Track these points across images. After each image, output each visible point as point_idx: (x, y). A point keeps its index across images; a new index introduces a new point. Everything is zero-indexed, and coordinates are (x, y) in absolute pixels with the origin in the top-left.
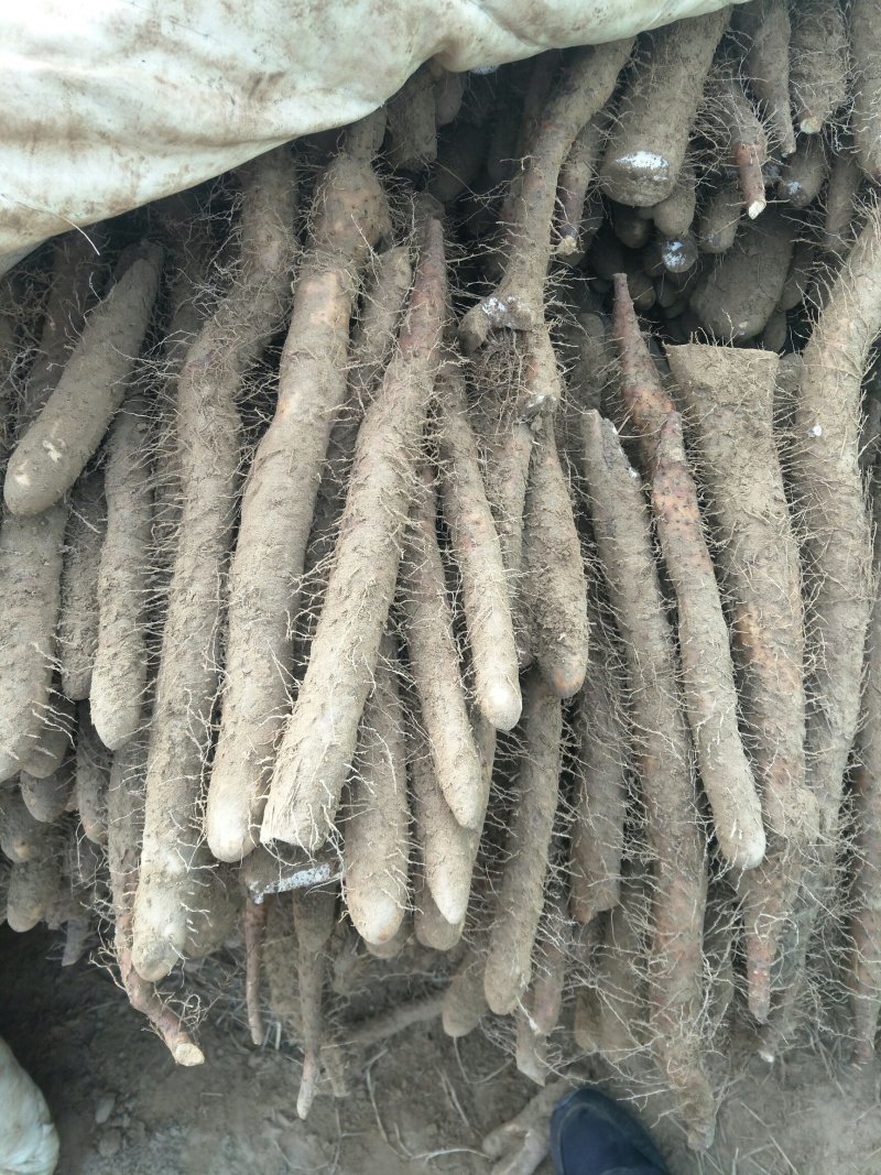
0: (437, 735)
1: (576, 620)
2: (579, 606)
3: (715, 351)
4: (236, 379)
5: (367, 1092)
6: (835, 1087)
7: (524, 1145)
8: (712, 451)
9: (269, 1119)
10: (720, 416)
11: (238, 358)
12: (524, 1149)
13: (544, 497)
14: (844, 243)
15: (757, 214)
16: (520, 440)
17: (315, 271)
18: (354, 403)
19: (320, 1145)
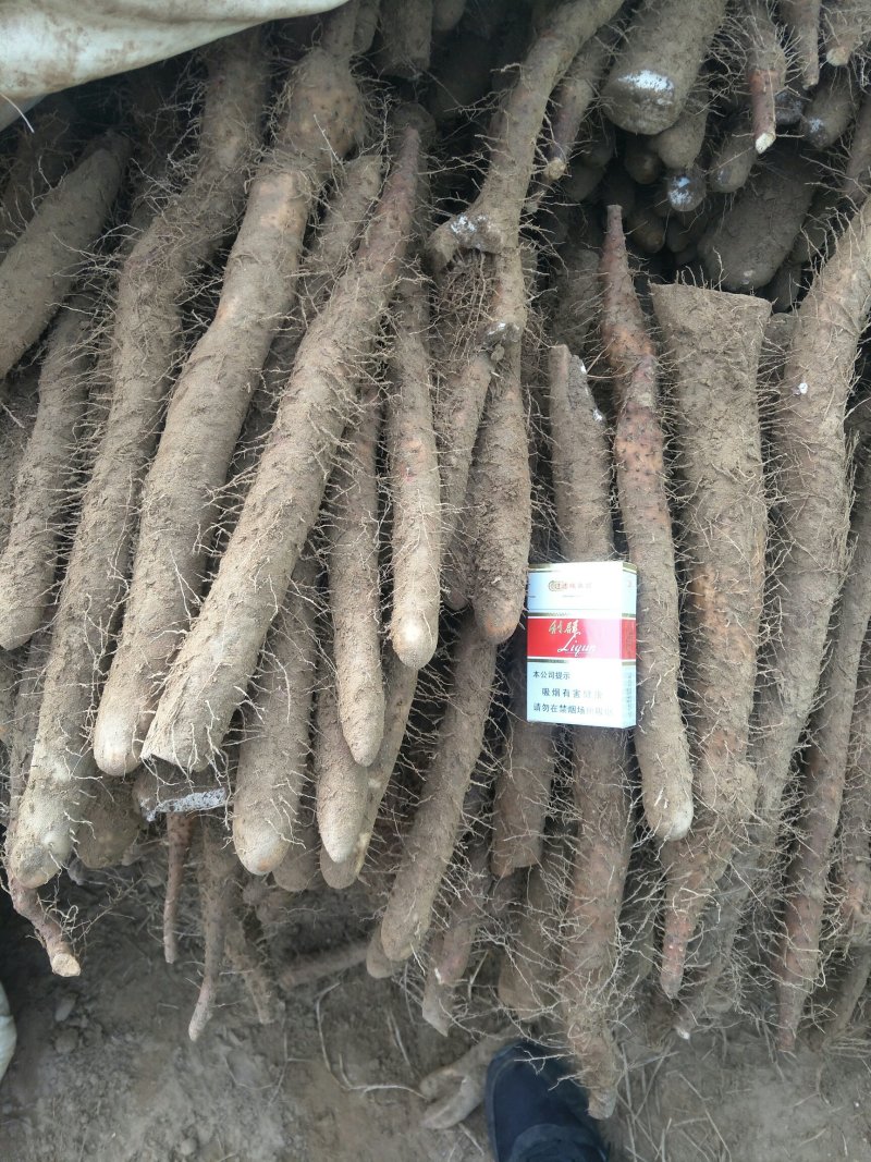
0: (343, 667)
1: (514, 564)
2: (520, 550)
3: (703, 294)
4: (180, 281)
5: (316, 1021)
6: (775, 1071)
7: (459, 1090)
8: (687, 400)
9: (221, 1036)
10: (700, 364)
11: (185, 258)
12: (459, 1094)
13: (498, 433)
14: (861, 189)
15: (765, 148)
16: (478, 371)
17: (271, 171)
18: (297, 313)
19: (267, 1067)
